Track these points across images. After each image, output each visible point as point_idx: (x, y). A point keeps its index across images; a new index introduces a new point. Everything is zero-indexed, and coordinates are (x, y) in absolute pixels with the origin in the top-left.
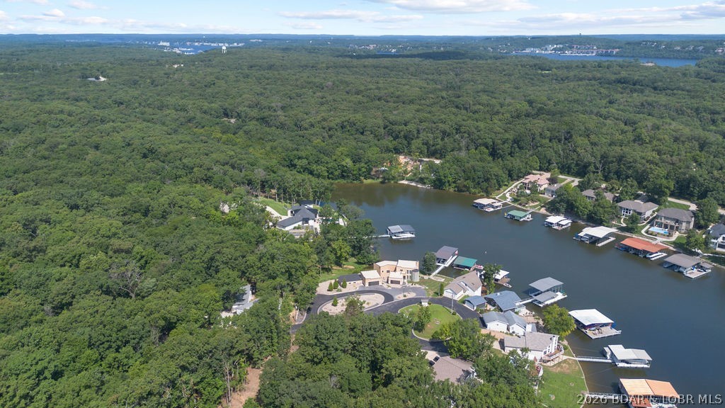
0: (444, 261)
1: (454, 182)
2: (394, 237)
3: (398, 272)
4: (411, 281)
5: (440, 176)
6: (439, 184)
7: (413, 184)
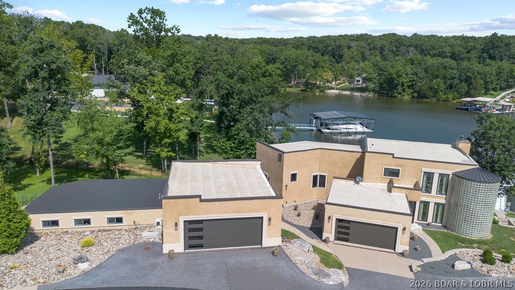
1: (410, 87)
2: (326, 130)
7: (347, 93)
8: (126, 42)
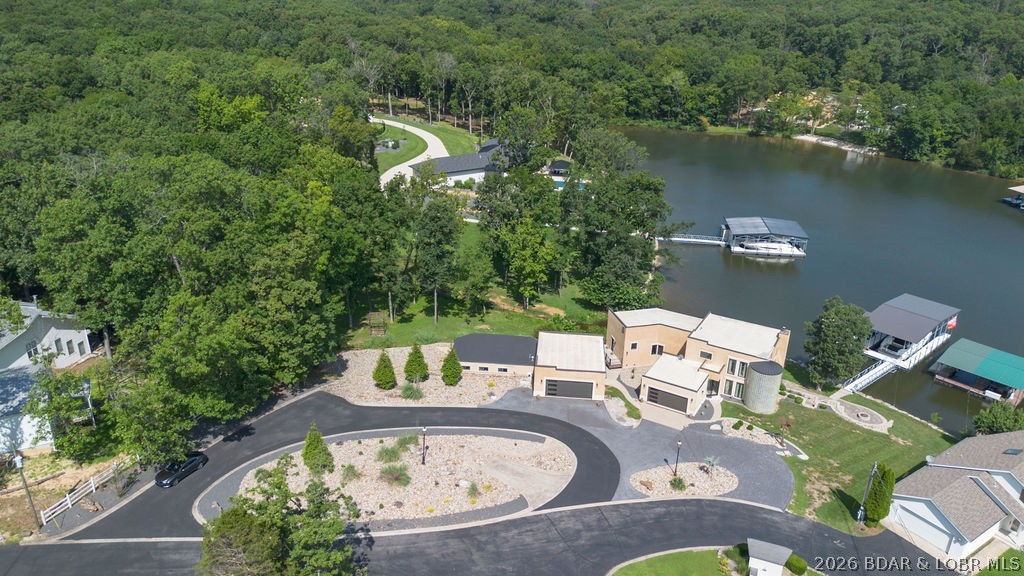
0: (898, 345)
1: (947, 144)
2: (737, 249)
3: (692, 361)
4: (739, 409)
5: (910, 122)
6: (904, 143)
7: (832, 143)
8: (473, 79)
